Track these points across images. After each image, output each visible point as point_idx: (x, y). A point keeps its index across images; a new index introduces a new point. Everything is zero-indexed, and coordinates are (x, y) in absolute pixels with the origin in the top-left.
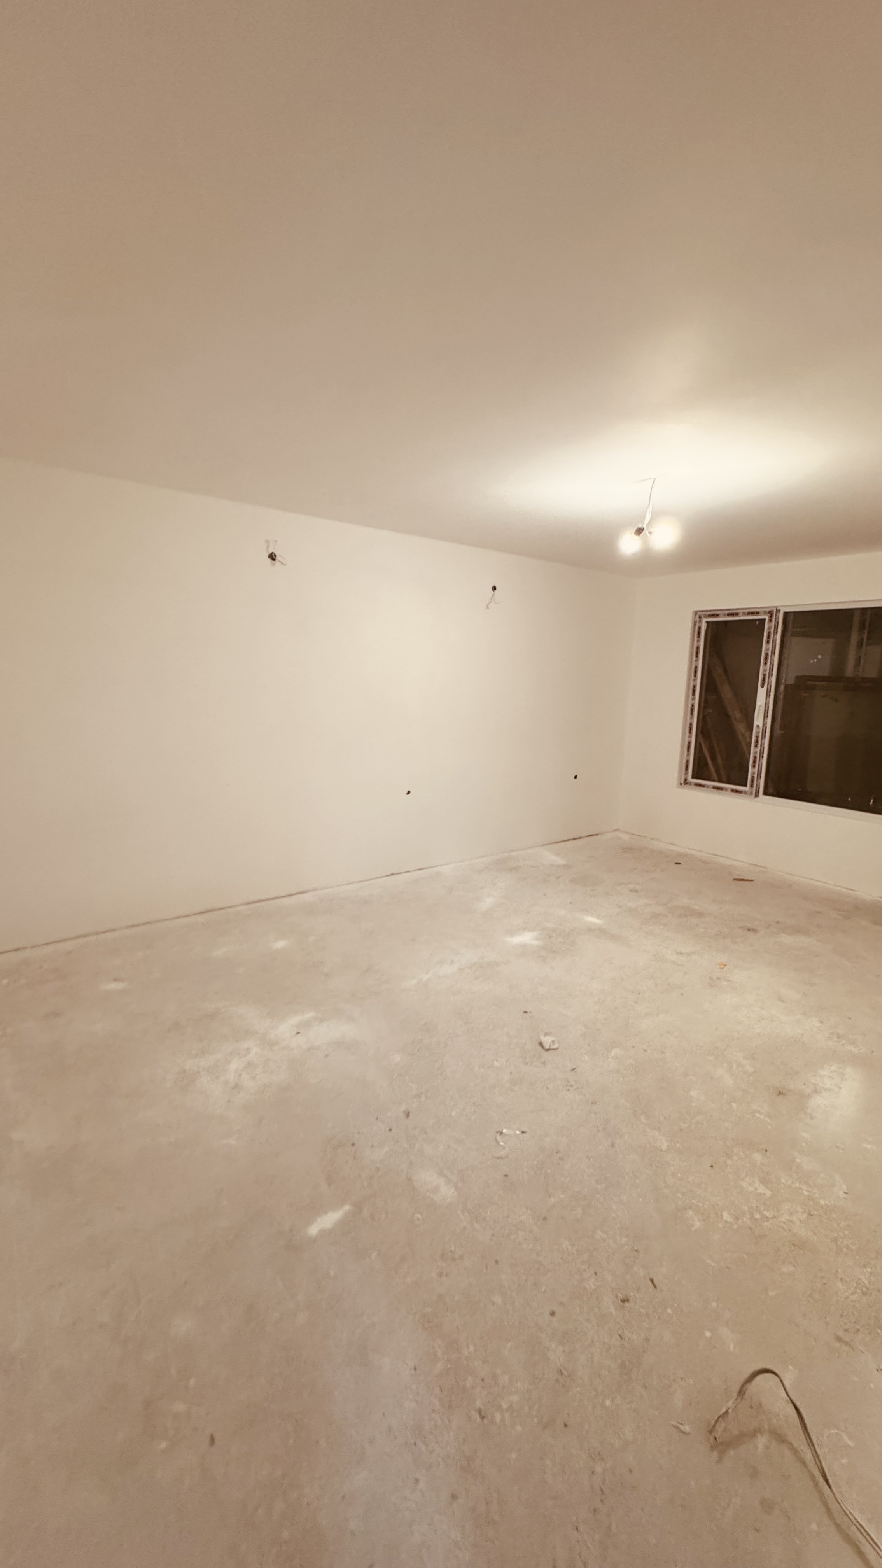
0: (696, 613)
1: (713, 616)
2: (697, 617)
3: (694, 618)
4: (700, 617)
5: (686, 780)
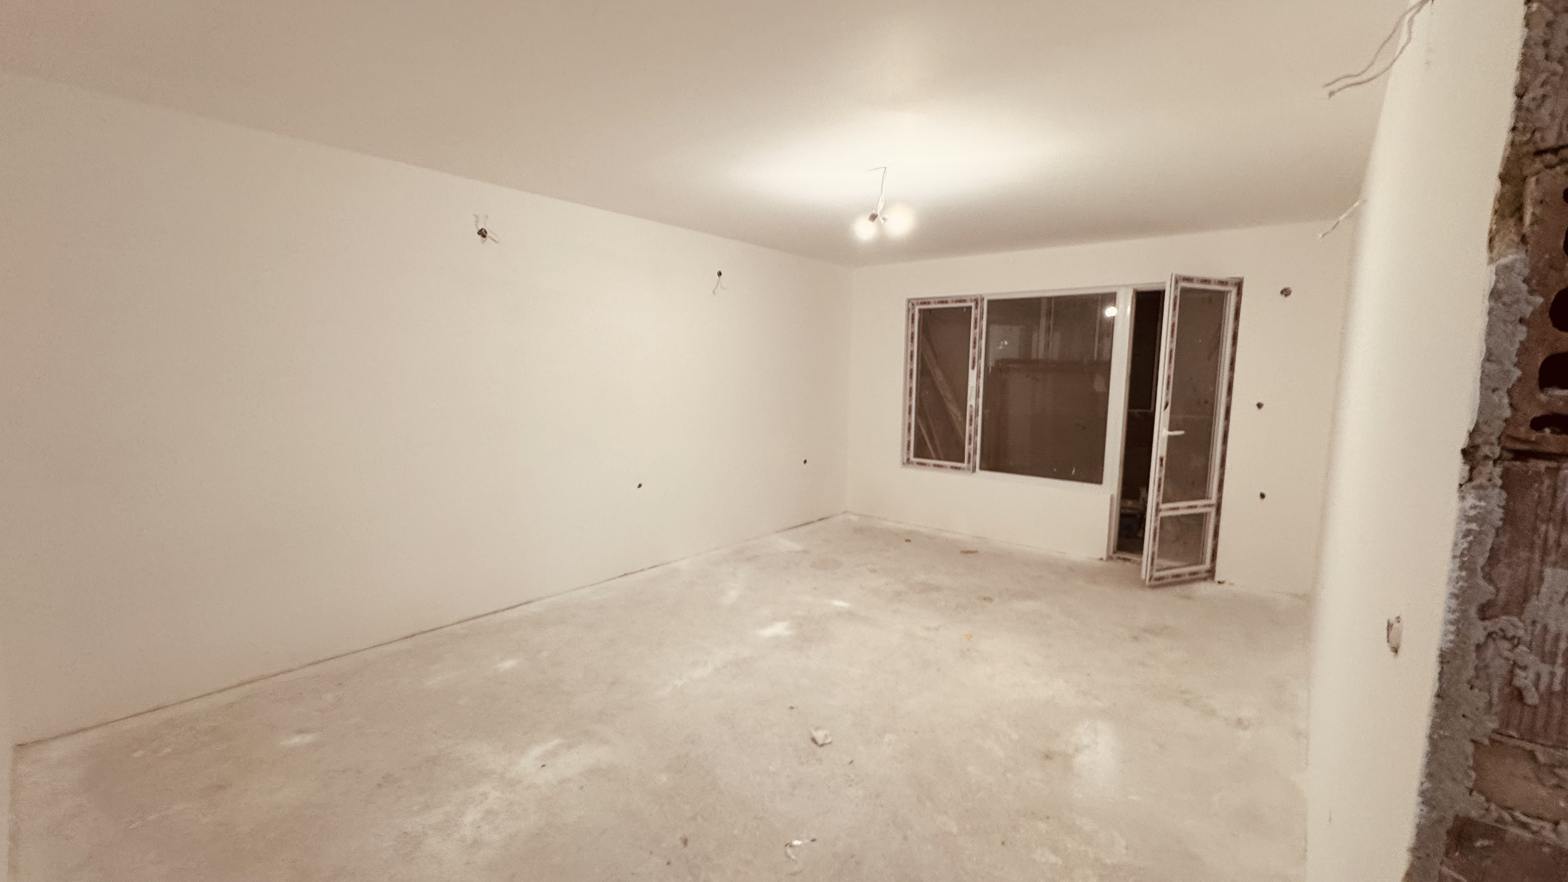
0: (909, 301)
1: (925, 303)
2: (910, 305)
3: (907, 305)
4: (913, 305)
5: (908, 459)
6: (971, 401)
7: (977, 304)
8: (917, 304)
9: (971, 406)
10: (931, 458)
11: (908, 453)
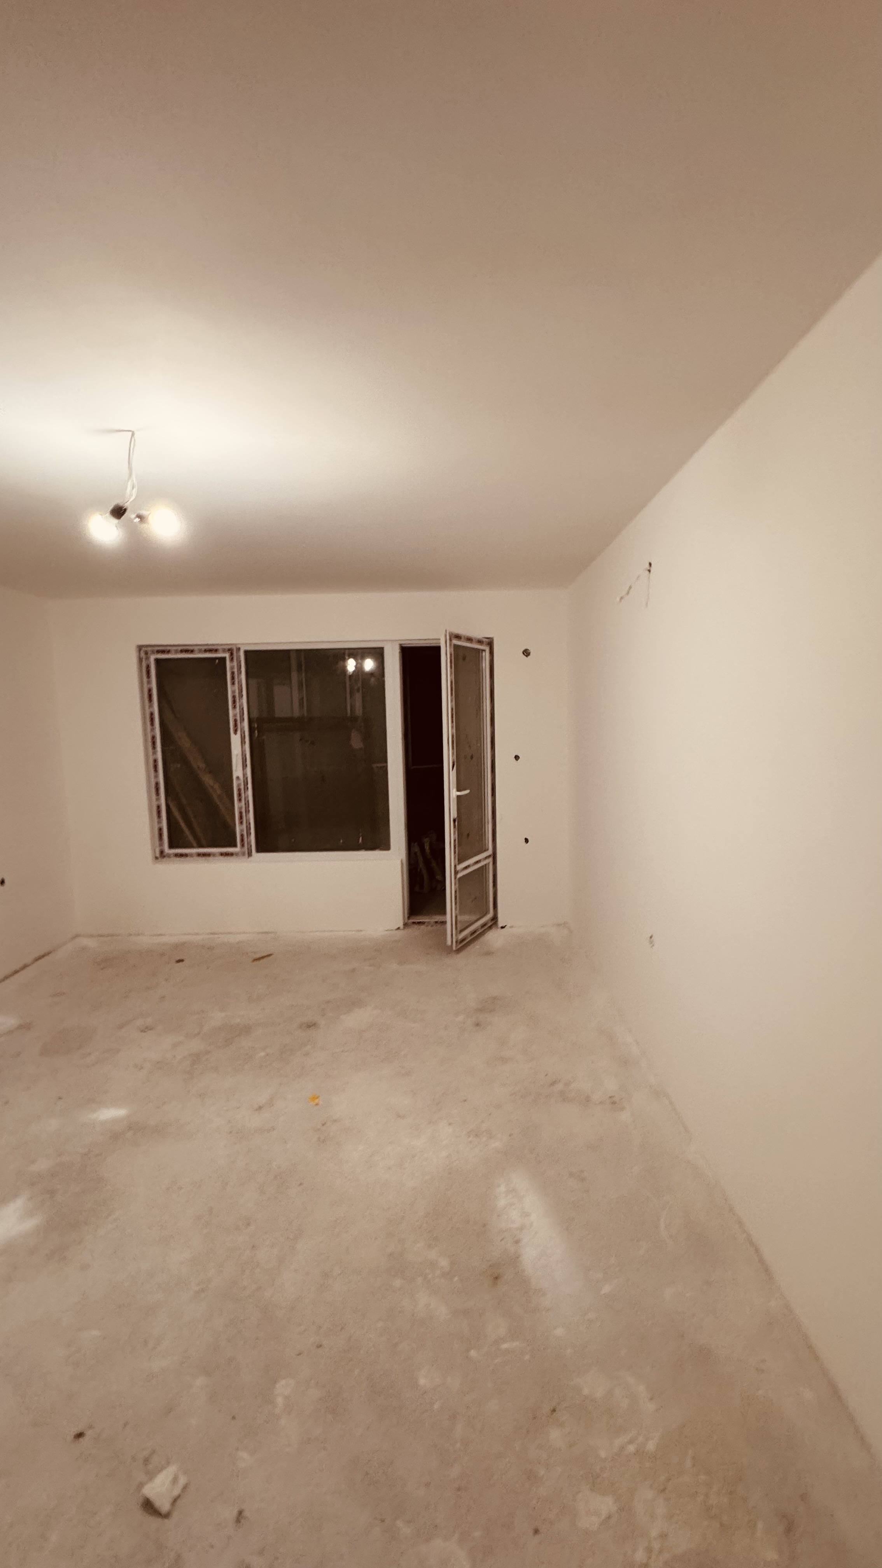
0: (140, 648)
1: (163, 652)
2: (143, 654)
3: (138, 654)
4: (146, 653)
5: (162, 852)
6: (238, 771)
7: (232, 654)
8: (153, 652)
9: (238, 778)
10: (192, 847)
11: (161, 844)
